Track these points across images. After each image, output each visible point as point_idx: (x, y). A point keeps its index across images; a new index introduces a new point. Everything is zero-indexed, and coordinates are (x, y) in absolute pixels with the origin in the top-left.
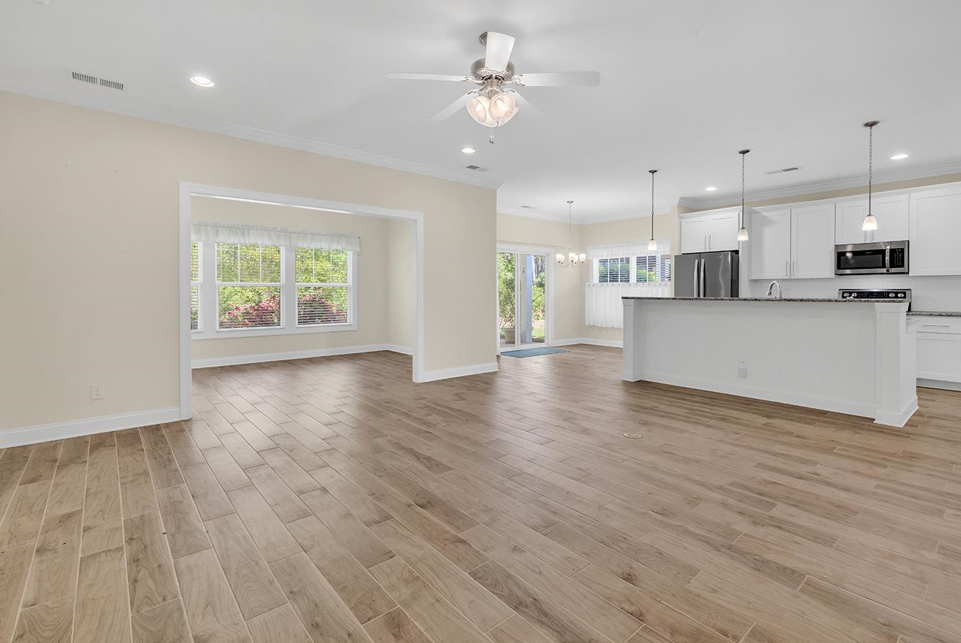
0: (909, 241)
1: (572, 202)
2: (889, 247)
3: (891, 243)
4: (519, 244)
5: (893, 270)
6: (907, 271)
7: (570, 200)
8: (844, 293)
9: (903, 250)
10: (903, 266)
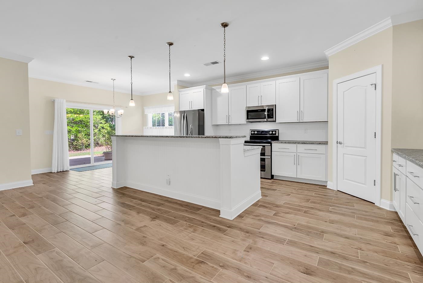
0: (275, 105)
1: (115, 80)
2: (267, 108)
3: (268, 106)
4: (89, 103)
5: (269, 120)
6: (275, 120)
7: (114, 78)
8: (252, 131)
9: (273, 109)
10: (273, 118)
